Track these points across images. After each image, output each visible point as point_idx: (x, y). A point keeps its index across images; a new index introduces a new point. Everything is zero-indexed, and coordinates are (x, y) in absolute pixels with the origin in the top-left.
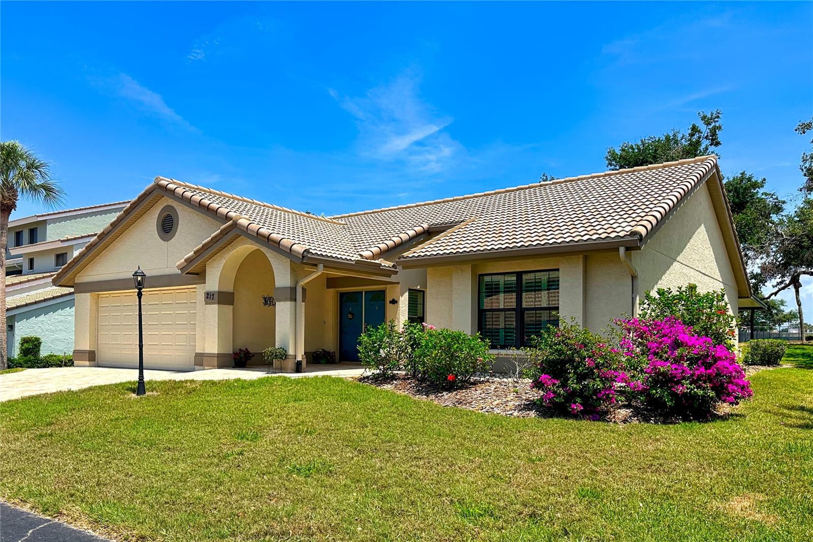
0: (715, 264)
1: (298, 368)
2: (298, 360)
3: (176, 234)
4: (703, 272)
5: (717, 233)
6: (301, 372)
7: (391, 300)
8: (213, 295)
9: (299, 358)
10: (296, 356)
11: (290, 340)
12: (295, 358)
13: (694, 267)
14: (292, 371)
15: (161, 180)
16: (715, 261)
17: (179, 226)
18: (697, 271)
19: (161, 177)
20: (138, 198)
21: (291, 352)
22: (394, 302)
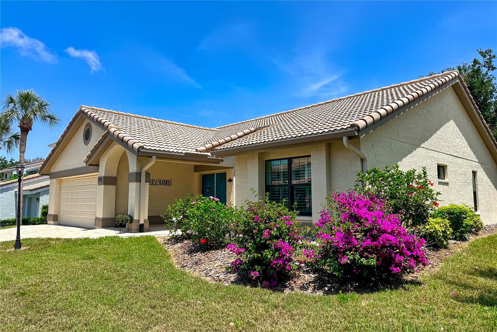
0: (470, 149)
1: (141, 229)
2: (141, 223)
3: (91, 141)
4: (455, 155)
5: (469, 127)
6: (143, 232)
7: (229, 179)
8: (101, 179)
9: (142, 222)
10: (139, 220)
11: (135, 209)
12: (139, 222)
13: (443, 151)
14: (137, 231)
15: (83, 107)
16: (469, 147)
17: (92, 135)
18: (446, 154)
19: (83, 105)
20: (73, 119)
21: (136, 218)
22: (231, 180)
